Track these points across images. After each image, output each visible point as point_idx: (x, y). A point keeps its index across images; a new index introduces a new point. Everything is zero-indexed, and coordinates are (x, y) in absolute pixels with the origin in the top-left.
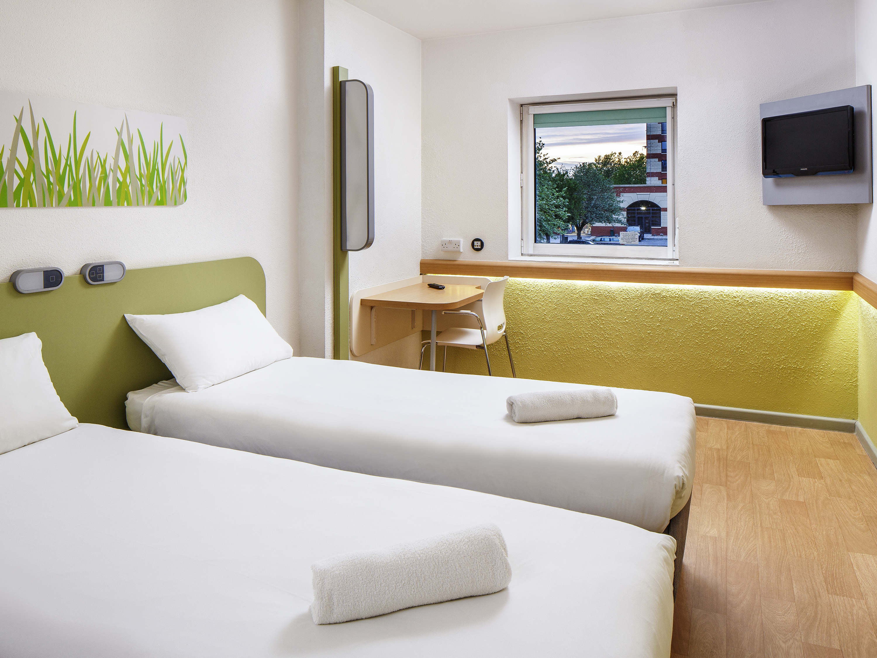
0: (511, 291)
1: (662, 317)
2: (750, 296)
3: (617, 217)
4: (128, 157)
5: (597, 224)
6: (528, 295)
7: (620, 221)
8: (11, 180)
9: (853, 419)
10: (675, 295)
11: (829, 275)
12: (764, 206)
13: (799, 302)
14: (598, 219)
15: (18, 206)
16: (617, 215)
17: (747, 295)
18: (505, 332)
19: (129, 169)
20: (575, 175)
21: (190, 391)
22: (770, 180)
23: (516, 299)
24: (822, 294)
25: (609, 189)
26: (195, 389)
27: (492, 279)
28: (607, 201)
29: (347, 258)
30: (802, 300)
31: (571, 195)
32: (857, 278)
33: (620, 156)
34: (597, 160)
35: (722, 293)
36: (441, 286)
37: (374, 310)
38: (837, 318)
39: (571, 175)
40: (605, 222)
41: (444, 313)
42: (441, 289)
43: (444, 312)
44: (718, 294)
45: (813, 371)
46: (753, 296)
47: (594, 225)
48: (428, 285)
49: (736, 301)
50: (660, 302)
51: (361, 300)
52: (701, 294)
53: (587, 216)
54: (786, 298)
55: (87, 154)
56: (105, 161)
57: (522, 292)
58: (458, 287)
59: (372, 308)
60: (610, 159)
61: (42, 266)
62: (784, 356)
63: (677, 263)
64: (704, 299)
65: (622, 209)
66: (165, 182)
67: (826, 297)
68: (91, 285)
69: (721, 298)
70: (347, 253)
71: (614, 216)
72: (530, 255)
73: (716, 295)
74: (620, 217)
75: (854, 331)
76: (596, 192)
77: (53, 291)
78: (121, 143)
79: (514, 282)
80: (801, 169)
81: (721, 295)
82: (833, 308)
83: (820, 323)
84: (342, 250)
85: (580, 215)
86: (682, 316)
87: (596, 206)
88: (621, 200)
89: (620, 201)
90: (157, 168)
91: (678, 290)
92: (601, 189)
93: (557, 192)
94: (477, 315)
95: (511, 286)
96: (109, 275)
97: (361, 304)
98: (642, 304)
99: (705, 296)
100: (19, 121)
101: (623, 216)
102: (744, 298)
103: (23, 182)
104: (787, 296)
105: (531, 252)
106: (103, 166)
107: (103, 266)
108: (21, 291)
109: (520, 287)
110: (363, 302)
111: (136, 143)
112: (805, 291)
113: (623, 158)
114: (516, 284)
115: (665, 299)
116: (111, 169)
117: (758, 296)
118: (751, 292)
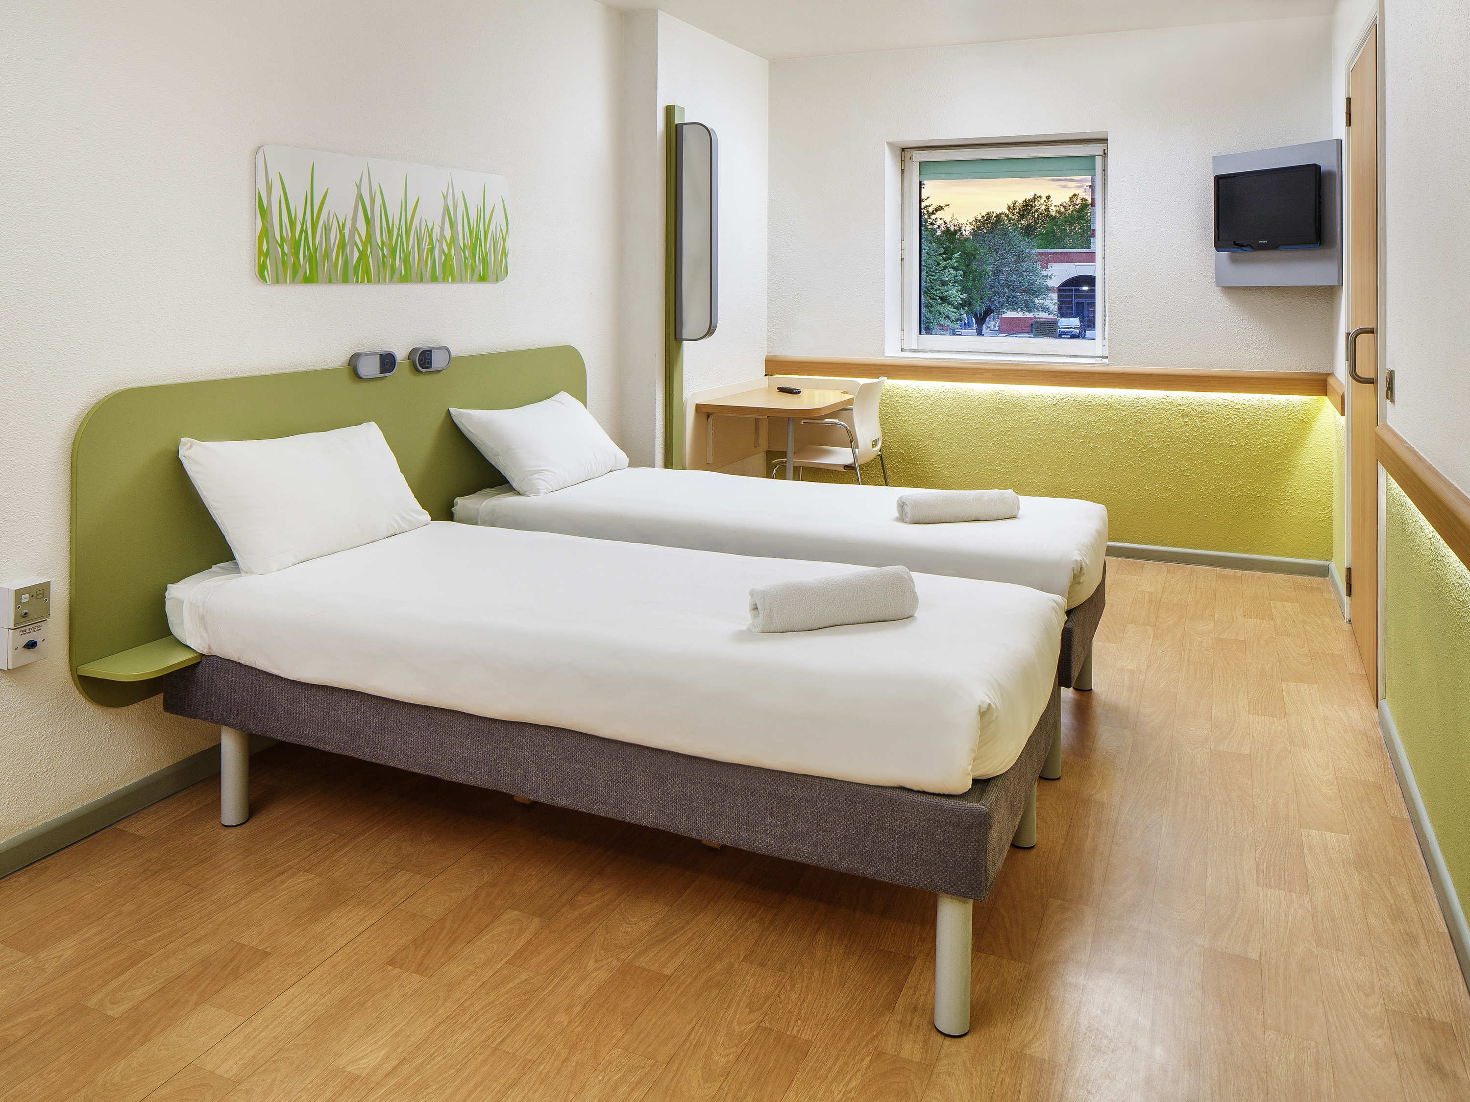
0: (888, 398)
1: (1086, 431)
2: (1199, 403)
3: (1041, 302)
4: (453, 225)
5: (1010, 314)
6: (911, 402)
7: (1046, 309)
8: (352, 252)
9: (1327, 560)
10: (1103, 402)
11: (1297, 377)
12: (1218, 288)
13: (1260, 412)
14: (1010, 305)
15: (357, 282)
16: (1041, 299)
17: (1195, 403)
18: (880, 451)
19: (454, 238)
20: (974, 233)
21: (532, 495)
22: (1224, 255)
23: (895, 408)
24: (1289, 400)
25: (1029, 256)
26: (537, 492)
27: (863, 381)
28: (1027, 276)
29: (681, 352)
30: (1264, 409)
31: (968, 266)
32: (1331, 381)
33: (1049, 203)
34: (1010, 208)
35: (1163, 400)
36: (796, 389)
37: (710, 419)
38: (1308, 432)
39: (967, 233)
40: (1022, 310)
41: (804, 423)
42: (795, 393)
43: (803, 421)
44: (1158, 402)
45: (1277, 500)
46: (1202, 403)
47: (1004, 316)
48: (778, 388)
49: (1181, 409)
50: (1084, 412)
51: (696, 404)
52: (1137, 400)
53: (993, 300)
54: (1243, 406)
55: (416, 222)
56: (432, 230)
57: (903, 398)
58: (817, 392)
59: (708, 416)
60: (1032, 206)
61: (376, 349)
62: (1241, 480)
63: (1106, 361)
64: (1140, 407)
65: (1049, 289)
66: (487, 254)
67: (1293, 404)
68: (422, 372)
69: (1162, 406)
70: (681, 344)
71: (1036, 301)
72: (912, 350)
73: (1155, 403)
74: (1048, 302)
75: (1328, 447)
76: (1008, 261)
77: (386, 378)
78: (446, 209)
79: (892, 386)
80: (1260, 242)
81: (1163, 402)
82: (1302, 418)
83: (1286, 438)
84: (676, 339)
85: (982, 299)
86: (1112, 429)
87: (1008, 284)
88: (1049, 274)
89: (1046, 277)
90: (479, 237)
91: (1108, 397)
92: (1016, 256)
93: (945, 261)
94: (846, 425)
95: (889, 390)
96: (438, 361)
97: (696, 410)
98: (1060, 414)
99: (1142, 404)
100: (359, 187)
101: (1052, 301)
102: (1192, 407)
103: (362, 253)
104: (1246, 404)
105: (915, 347)
106: (430, 236)
107: (430, 351)
108: (361, 375)
109: (901, 393)
110: (699, 408)
111: (461, 208)
112: (1267, 397)
113: (1053, 205)
114: (895, 388)
115: (1090, 407)
116: (437, 239)
117: (1209, 404)
118: (1200, 398)
